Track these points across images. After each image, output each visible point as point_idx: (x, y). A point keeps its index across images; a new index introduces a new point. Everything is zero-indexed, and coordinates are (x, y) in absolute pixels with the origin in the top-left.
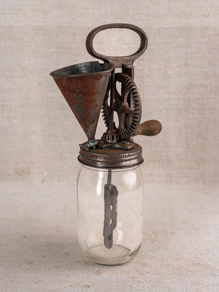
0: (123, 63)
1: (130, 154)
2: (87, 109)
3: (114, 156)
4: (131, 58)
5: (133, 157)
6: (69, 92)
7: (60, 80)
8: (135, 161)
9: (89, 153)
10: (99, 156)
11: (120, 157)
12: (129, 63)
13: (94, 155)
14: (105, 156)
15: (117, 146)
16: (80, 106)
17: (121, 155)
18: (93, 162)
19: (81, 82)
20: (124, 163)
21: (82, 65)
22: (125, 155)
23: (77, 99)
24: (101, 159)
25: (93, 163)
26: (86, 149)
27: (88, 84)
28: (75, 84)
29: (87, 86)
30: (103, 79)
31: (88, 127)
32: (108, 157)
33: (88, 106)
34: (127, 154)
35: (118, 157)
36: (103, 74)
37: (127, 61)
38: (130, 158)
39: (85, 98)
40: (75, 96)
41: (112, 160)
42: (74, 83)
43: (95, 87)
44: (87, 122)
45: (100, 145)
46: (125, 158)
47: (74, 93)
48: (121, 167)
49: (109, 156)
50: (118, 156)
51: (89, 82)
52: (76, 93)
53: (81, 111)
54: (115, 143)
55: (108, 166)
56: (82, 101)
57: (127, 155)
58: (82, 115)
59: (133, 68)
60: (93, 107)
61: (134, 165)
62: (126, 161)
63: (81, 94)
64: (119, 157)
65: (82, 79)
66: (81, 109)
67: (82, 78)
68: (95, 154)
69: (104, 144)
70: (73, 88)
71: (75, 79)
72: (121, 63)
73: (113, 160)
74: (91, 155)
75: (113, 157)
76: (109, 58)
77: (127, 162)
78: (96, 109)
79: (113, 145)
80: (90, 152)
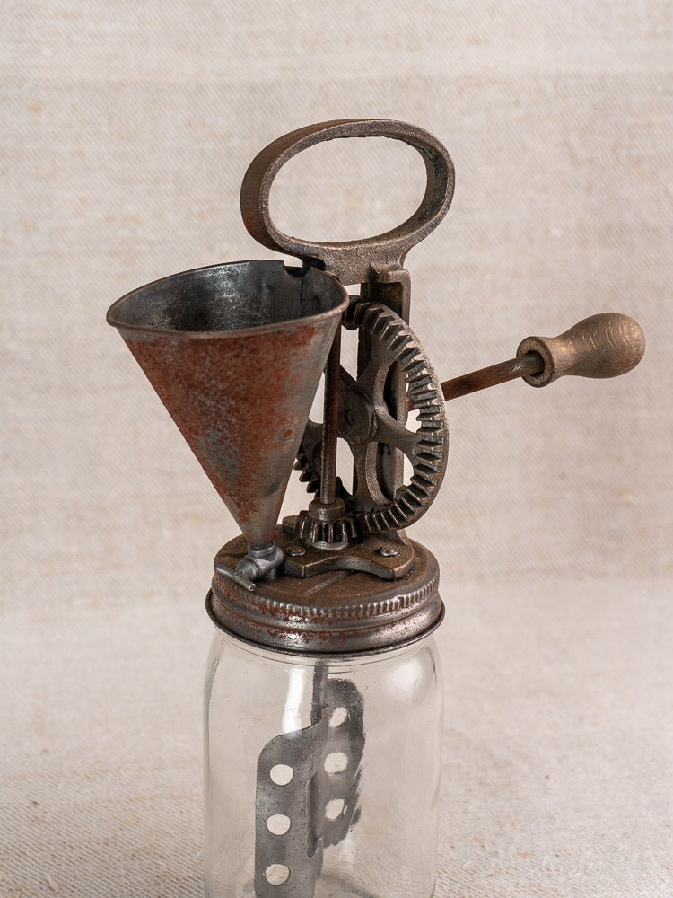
0: (373, 264)
1: (407, 598)
2: (252, 447)
3: (351, 610)
4: (399, 243)
5: (417, 605)
6: (188, 391)
7: (151, 347)
8: (422, 619)
9: (257, 598)
10: (297, 613)
11: (371, 612)
12: (391, 263)
13: (277, 609)
14: (318, 611)
15: (354, 562)
16: (226, 438)
17: (375, 605)
18: (273, 631)
19: (237, 356)
20: (387, 634)
21: (220, 272)
22: (388, 602)
23: (218, 414)
24: (303, 621)
25: (274, 635)
26: (244, 584)
27: (264, 362)
28: (211, 362)
29: (260, 370)
30: (316, 339)
31: (253, 508)
32: (330, 615)
33: (256, 437)
34: (395, 599)
35: (364, 614)
36: (316, 325)
37: (387, 255)
38: (404, 611)
39: (248, 412)
40: (209, 402)
41: (346, 627)
42: (208, 359)
43: (287, 372)
44: (251, 491)
45: (290, 563)
46: (388, 615)
47: (207, 395)
48: (377, 648)
49: (334, 611)
50: (365, 608)
51: (265, 356)
52: (216, 393)
53: (230, 456)
54: (344, 549)
55: (331, 648)
56: (234, 421)
57: (396, 603)
58: (234, 466)
59: (408, 279)
60: (276, 439)
61: (419, 634)
62: (393, 623)
63: (234, 398)
64: (368, 613)
65: (241, 346)
66: (230, 447)
67: (242, 342)
68: (281, 605)
69: (306, 559)
70: (204, 375)
71: (214, 345)
72: (367, 265)
73: (349, 626)
74: (263, 607)
75: (346, 615)
76: (324, 250)
77: (394, 628)
78: (285, 447)
79: (339, 559)
80: (261, 595)
